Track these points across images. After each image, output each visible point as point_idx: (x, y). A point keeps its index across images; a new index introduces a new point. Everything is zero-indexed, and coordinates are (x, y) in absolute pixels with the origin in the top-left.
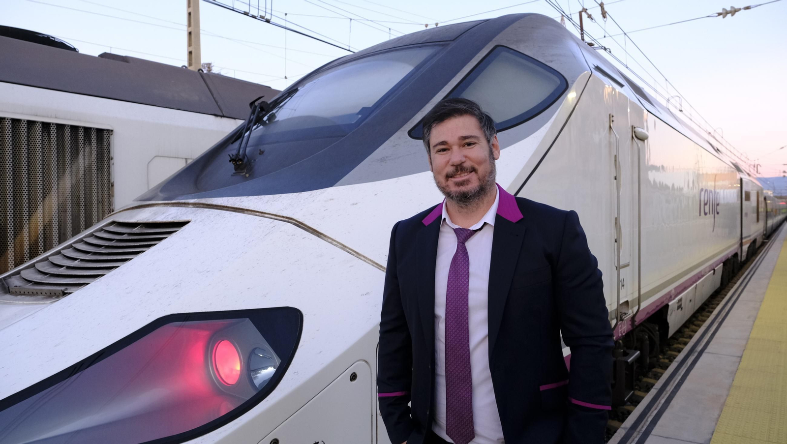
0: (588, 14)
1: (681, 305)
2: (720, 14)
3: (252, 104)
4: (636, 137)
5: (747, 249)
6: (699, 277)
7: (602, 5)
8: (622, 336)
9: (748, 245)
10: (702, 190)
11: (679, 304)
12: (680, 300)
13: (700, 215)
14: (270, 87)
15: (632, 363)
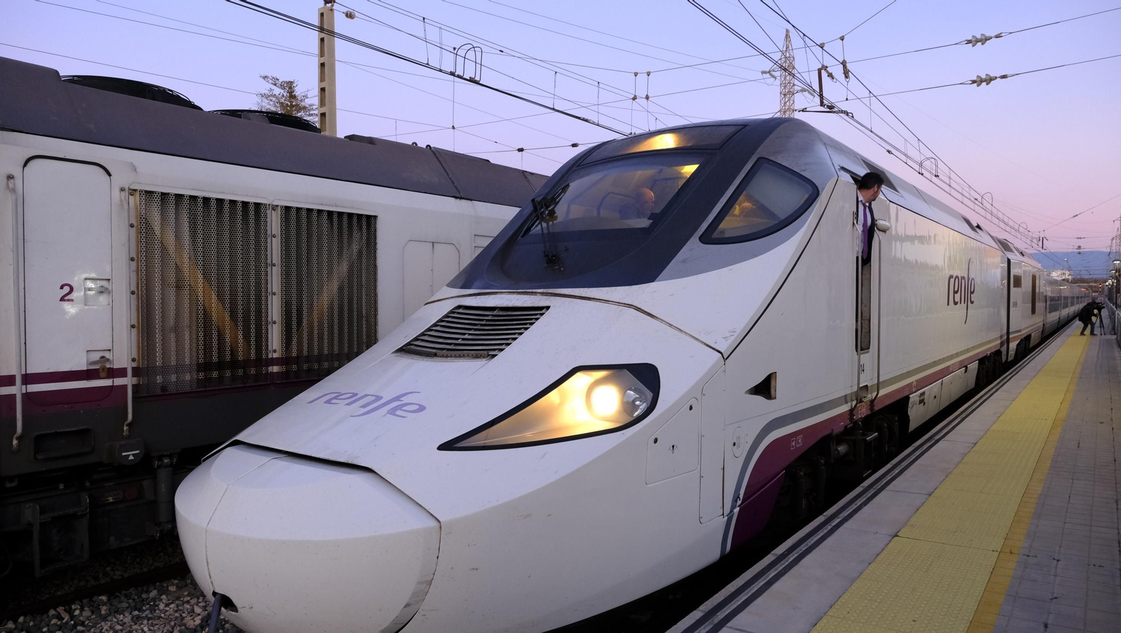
0: (828, 72)
1: (923, 400)
2: (974, 82)
3: (533, 200)
4: (877, 228)
5: (1015, 347)
6: (945, 372)
7: (844, 63)
8: (862, 418)
9: (1017, 342)
10: (951, 277)
11: (922, 398)
12: (923, 394)
13: (948, 305)
14: (488, 161)
15: (870, 442)
